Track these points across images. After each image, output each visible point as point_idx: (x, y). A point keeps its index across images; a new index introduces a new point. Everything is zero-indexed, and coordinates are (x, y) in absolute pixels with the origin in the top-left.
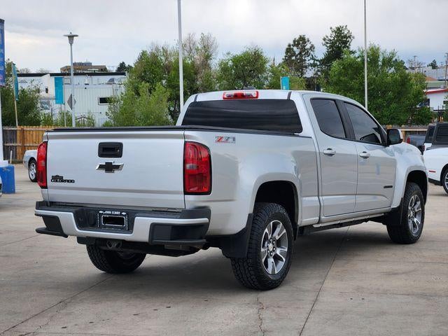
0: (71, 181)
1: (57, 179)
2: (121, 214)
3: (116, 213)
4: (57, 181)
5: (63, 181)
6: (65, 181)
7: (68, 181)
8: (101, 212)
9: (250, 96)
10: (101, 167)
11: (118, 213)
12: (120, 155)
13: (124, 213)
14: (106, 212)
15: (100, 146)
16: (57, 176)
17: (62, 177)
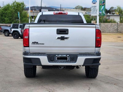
0: (43, 44)
3: (64, 55)
7: (41, 44)
8: (57, 55)
10: (58, 38)
12: (67, 34)
13: (68, 56)
14: (59, 55)
15: (57, 30)
16: (35, 42)
17: (38, 43)
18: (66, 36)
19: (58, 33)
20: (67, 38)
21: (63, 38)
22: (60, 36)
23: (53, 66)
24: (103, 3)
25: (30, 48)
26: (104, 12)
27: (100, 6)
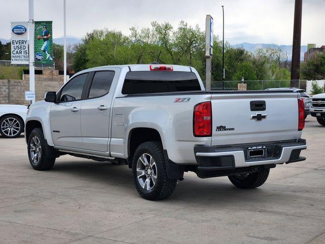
0: (232, 129)
1: (221, 128)
2: (262, 148)
3: (259, 147)
4: (220, 130)
5: (225, 130)
6: (227, 129)
7: (230, 129)
8: (250, 148)
9: (169, 69)
10: (254, 117)
11: (261, 147)
12: (264, 109)
13: (264, 147)
14: (253, 148)
15: (252, 103)
16: (221, 126)
17: (225, 127)
18: (262, 113)
19: (252, 109)
20: (264, 117)
21: (259, 118)
22: (256, 113)
23: (251, 166)
24: (46, 34)
25: (214, 138)
26: (48, 55)
27: (37, 40)
